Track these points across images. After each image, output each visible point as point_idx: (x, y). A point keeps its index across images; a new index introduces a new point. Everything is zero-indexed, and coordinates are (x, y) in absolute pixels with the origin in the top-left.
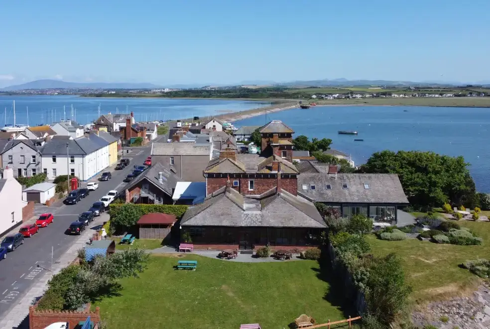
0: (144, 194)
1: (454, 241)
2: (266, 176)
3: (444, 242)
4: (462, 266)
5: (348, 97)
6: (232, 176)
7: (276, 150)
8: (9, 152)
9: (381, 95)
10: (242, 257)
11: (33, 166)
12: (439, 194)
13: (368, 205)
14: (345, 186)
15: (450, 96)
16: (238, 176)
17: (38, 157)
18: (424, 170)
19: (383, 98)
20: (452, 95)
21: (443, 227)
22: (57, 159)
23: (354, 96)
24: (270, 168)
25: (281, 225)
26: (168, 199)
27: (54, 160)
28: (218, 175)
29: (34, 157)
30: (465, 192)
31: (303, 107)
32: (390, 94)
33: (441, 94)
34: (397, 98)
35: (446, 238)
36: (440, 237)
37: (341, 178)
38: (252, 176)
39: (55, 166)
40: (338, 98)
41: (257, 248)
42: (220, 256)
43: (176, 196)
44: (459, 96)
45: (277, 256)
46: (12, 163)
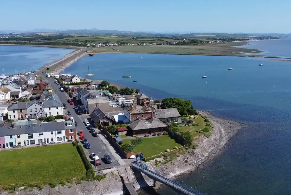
0: (105, 121)
1: (193, 126)
2: (147, 113)
3: (191, 126)
4: (197, 132)
5: (107, 46)
6: (137, 114)
8: (30, 108)
9: (123, 44)
10: (150, 136)
11: (41, 112)
12: (185, 112)
13: (171, 118)
14: (164, 113)
15: (155, 45)
16: (139, 114)
17: (43, 109)
18: (182, 105)
19: (123, 46)
21: (189, 122)
23: (110, 45)
24: (148, 111)
26: (113, 122)
27: (50, 109)
28: (134, 114)
29: (41, 108)
30: (191, 110)
32: (127, 44)
33: (151, 44)
34: (131, 46)
35: (191, 125)
36: (190, 125)
37: (163, 111)
38: (143, 113)
39: (50, 111)
40: (102, 46)
41: (152, 134)
42: (145, 137)
43: (117, 120)
44: (159, 44)
45: (158, 135)
46: (31, 112)
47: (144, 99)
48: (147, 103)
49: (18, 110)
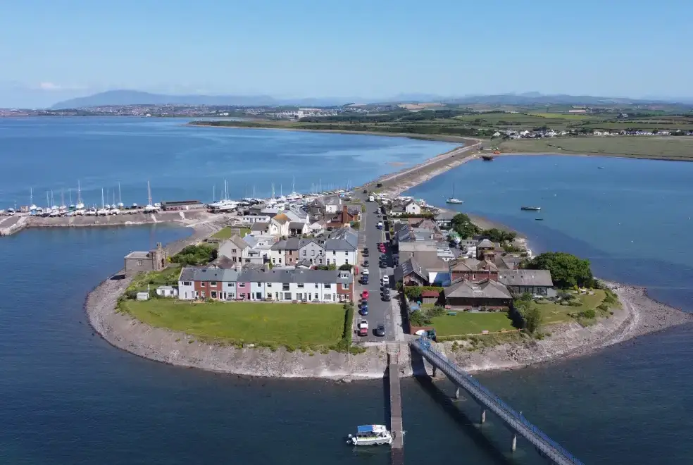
0: (412, 280)
1: (570, 305)
2: (482, 272)
3: (566, 305)
4: (569, 315)
5: (540, 136)
6: (465, 272)
7: (486, 258)
8: (304, 248)
9: (581, 131)
10: (474, 311)
11: (320, 257)
13: (533, 287)
14: (522, 276)
15: (666, 135)
16: (468, 272)
17: (323, 251)
19: (581, 136)
20: (668, 133)
21: (567, 298)
22: (337, 253)
23: (547, 134)
24: (484, 268)
25: (491, 297)
26: (426, 283)
27: (334, 253)
28: (458, 272)
29: (321, 251)
31: (486, 159)
32: (592, 131)
33: (655, 132)
34: (600, 137)
35: (567, 303)
36: (565, 302)
37: (520, 272)
38: (475, 272)
39: (334, 257)
40: (527, 136)
41: (480, 308)
42: (465, 310)
43: (431, 281)
44: (677, 134)
45: (490, 310)
46: (305, 255)
47: (483, 248)
48: (489, 256)
49: (286, 250)
